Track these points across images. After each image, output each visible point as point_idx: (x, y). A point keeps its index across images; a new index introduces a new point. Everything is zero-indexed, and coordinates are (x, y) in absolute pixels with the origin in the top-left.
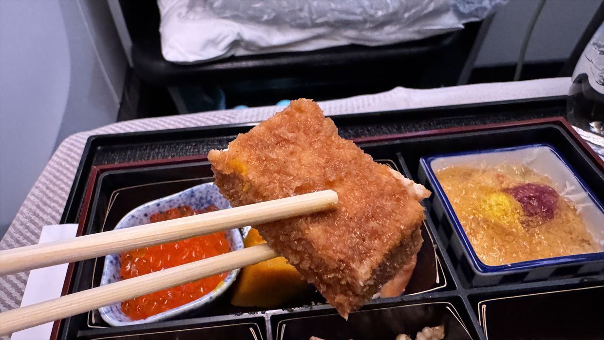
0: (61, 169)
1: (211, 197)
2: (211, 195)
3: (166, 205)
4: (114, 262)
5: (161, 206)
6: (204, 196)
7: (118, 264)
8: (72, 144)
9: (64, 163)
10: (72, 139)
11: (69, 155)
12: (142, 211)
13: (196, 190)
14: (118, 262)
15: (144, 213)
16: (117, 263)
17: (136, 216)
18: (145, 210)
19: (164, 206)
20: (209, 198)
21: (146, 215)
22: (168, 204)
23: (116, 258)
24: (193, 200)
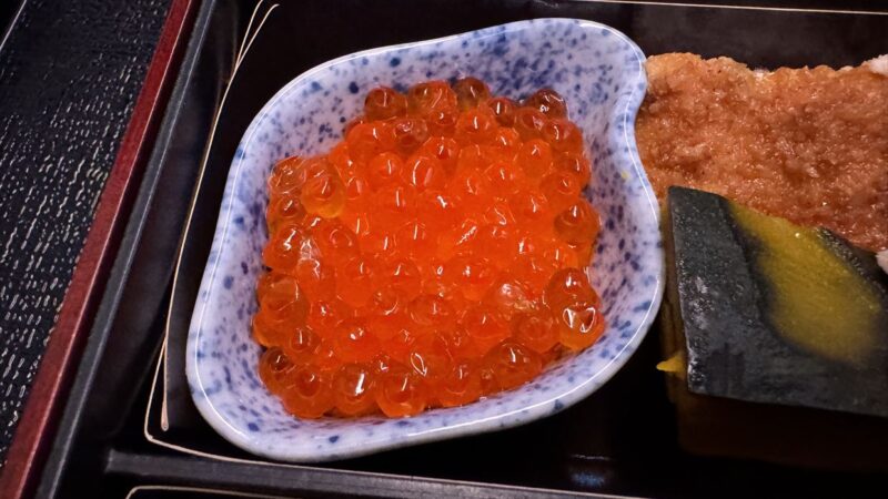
1: (551, 65)
2: (553, 57)
3: (419, 66)
4: (249, 220)
5: (404, 66)
6: (531, 59)
7: (260, 227)
12: (345, 72)
13: (514, 36)
14: (260, 220)
15: (350, 78)
16: (256, 223)
17: (326, 84)
18: (355, 71)
19: (411, 70)
20: (542, 67)
21: (354, 88)
22: (425, 64)
23: (255, 210)
24: (498, 66)
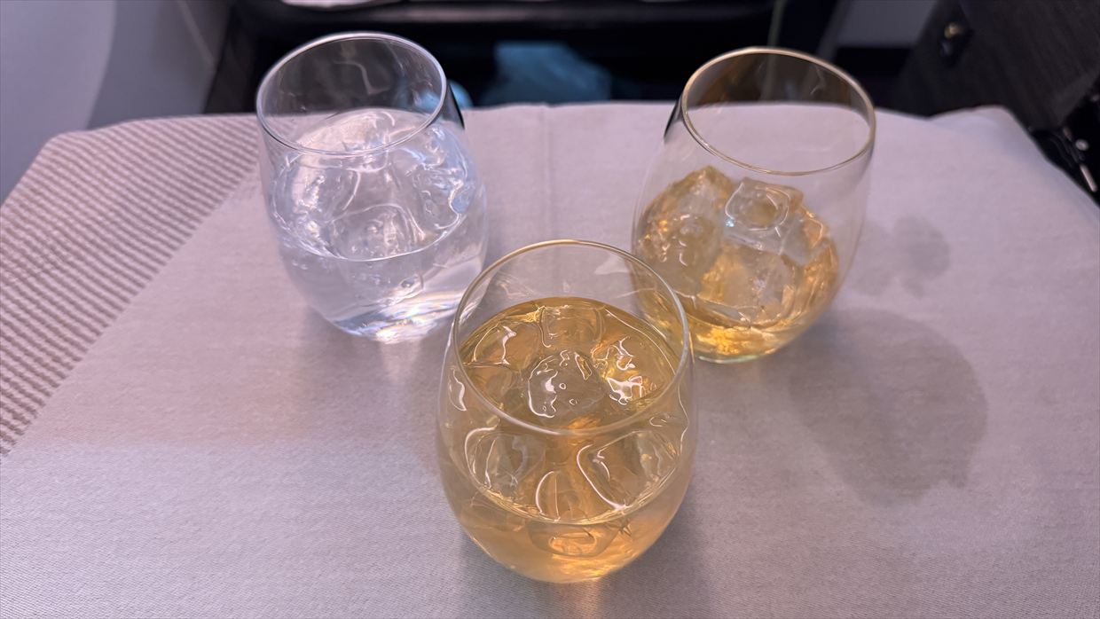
0: (41, 179)
8: (61, 146)
9: (46, 171)
10: (60, 139)
11: (53, 161)
